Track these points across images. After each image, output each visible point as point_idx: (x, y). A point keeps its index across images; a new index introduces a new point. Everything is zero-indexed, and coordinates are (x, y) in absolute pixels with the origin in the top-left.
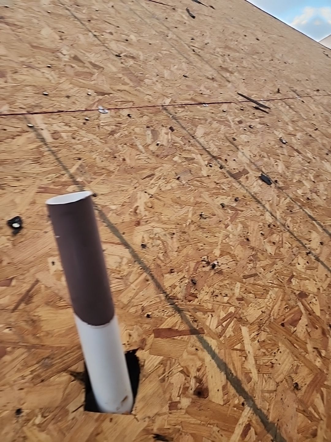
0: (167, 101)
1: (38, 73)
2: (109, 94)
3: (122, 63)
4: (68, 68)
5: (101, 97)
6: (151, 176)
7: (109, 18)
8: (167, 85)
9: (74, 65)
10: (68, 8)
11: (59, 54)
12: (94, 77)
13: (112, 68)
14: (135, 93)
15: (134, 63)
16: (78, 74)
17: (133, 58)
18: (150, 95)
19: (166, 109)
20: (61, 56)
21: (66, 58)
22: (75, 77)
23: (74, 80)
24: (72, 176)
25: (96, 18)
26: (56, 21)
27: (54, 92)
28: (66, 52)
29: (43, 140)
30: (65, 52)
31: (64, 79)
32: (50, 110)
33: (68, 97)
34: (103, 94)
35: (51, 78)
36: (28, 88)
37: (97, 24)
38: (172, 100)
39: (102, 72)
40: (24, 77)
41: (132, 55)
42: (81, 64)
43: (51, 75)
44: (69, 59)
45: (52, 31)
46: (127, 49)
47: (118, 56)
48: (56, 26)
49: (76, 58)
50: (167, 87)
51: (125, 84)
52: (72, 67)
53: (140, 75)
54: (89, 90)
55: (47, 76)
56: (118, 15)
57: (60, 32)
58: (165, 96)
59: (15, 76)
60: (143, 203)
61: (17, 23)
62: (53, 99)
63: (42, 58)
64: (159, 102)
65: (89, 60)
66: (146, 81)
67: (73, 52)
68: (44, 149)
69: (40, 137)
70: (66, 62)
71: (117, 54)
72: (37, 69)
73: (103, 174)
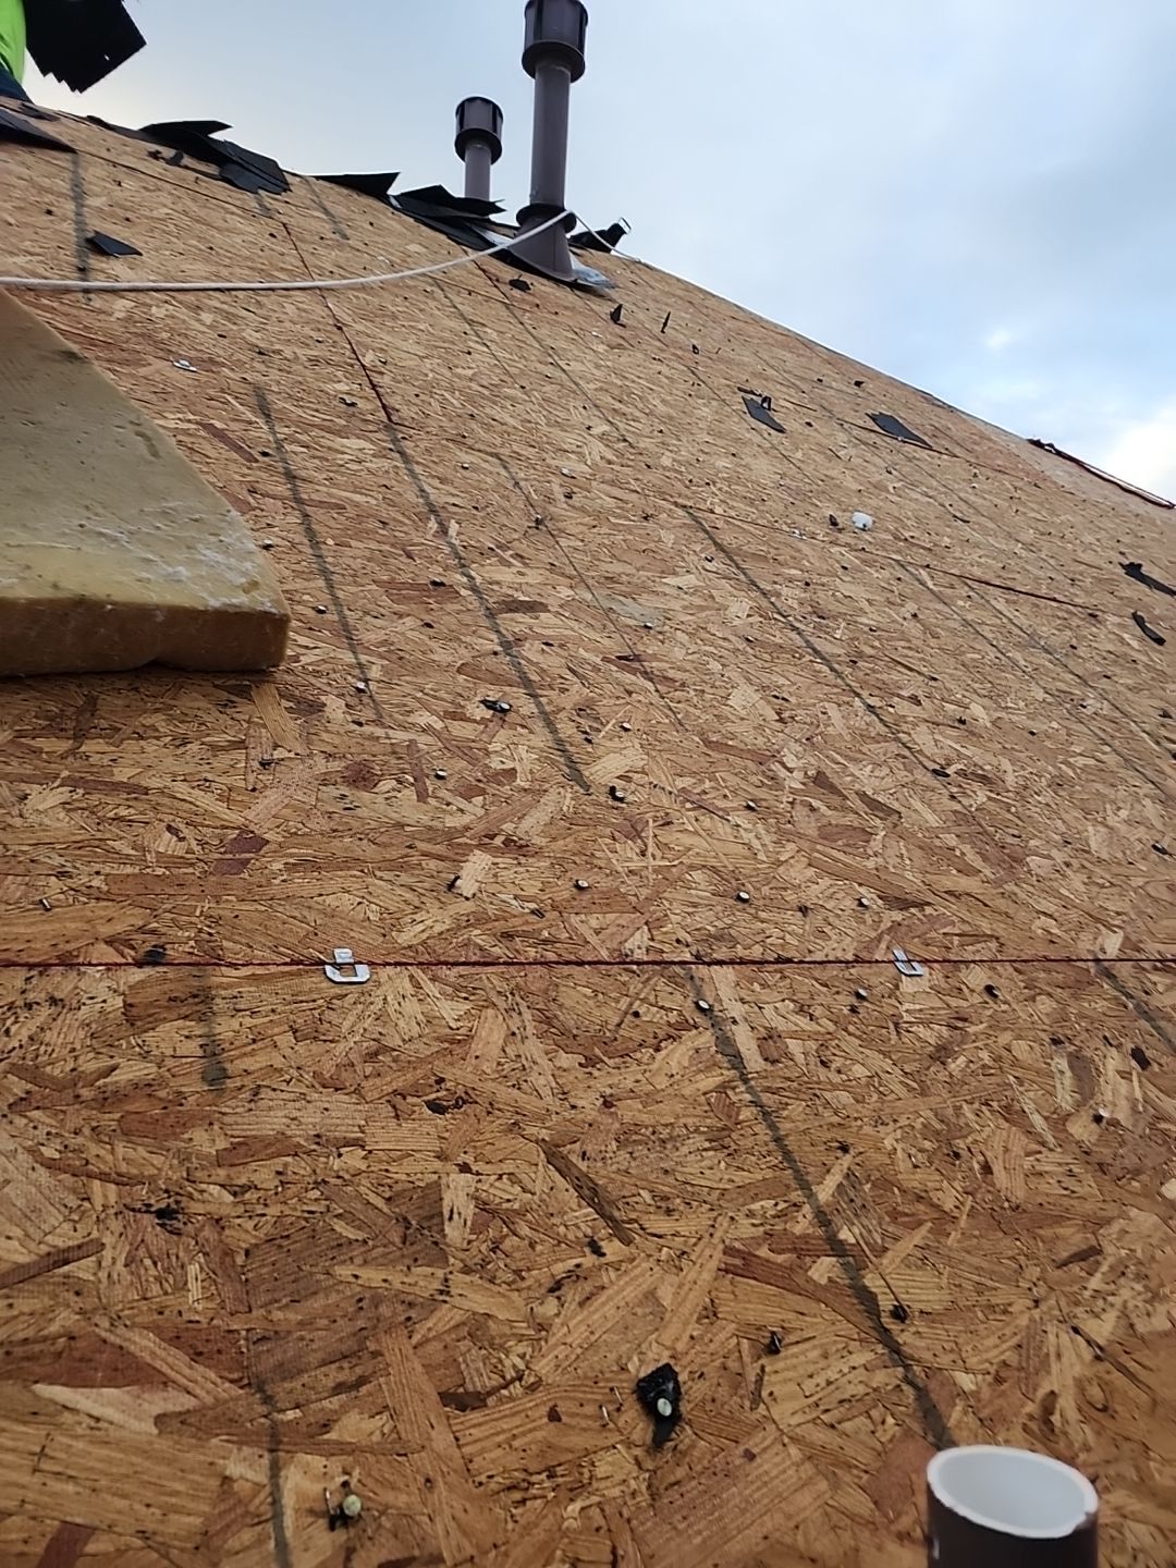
0: (1112, 944)
1: (723, 829)
2: (921, 905)
3: (953, 797)
4: (800, 813)
5: (897, 916)
6: (1089, 1255)
7: (906, 651)
8: (1101, 881)
9: (816, 803)
10: (797, 625)
11: (776, 767)
12: (876, 844)
13: (925, 814)
14: (1001, 904)
15: (990, 798)
16: (828, 834)
17: (984, 779)
18: (1051, 916)
19: (1111, 976)
20: (783, 773)
21: (794, 781)
22: (821, 841)
23: (818, 851)
24: (823, 1218)
25: (872, 652)
26: (767, 665)
27: (766, 890)
28: (796, 763)
29: (736, 1061)
30: (791, 761)
31: (791, 847)
32: (756, 952)
33: (804, 910)
34: (904, 904)
35: (756, 844)
36: (697, 875)
37: (874, 671)
38: (1127, 938)
39: (895, 826)
40: (687, 840)
41: (980, 772)
42: (836, 801)
43: (756, 833)
44: (804, 784)
45: (757, 697)
46: (962, 750)
47: (939, 773)
48: (766, 679)
49: (820, 780)
50: (1103, 886)
51: (967, 871)
52: (813, 809)
53: (1010, 840)
54: (862, 890)
55: (747, 837)
56: (933, 642)
57: (777, 697)
58: (1099, 920)
59: (666, 836)
60: (1070, 1382)
61: (671, 674)
62: (763, 915)
63: (733, 781)
64: (1084, 945)
65: (857, 787)
66: (1033, 861)
67: (813, 762)
68: (741, 1095)
69: (729, 1051)
70: (793, 791)
71: (938, 767)
72: (720, 813)
73: (920, 1224)
